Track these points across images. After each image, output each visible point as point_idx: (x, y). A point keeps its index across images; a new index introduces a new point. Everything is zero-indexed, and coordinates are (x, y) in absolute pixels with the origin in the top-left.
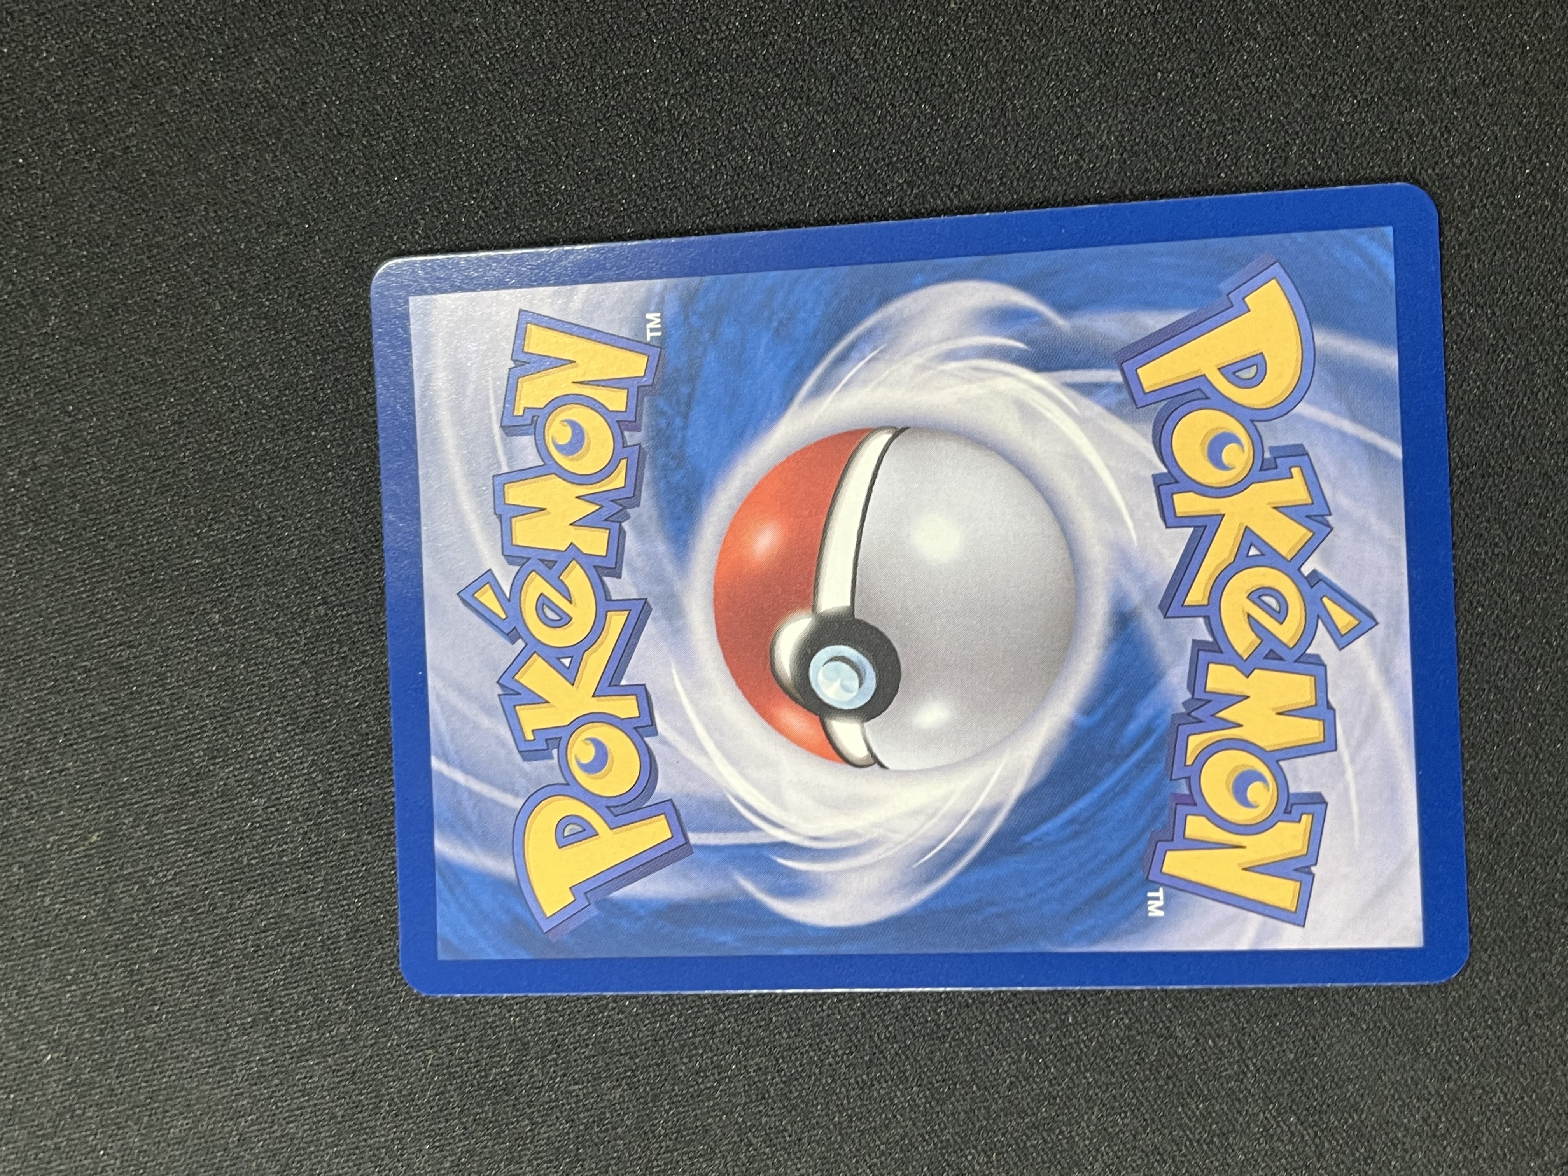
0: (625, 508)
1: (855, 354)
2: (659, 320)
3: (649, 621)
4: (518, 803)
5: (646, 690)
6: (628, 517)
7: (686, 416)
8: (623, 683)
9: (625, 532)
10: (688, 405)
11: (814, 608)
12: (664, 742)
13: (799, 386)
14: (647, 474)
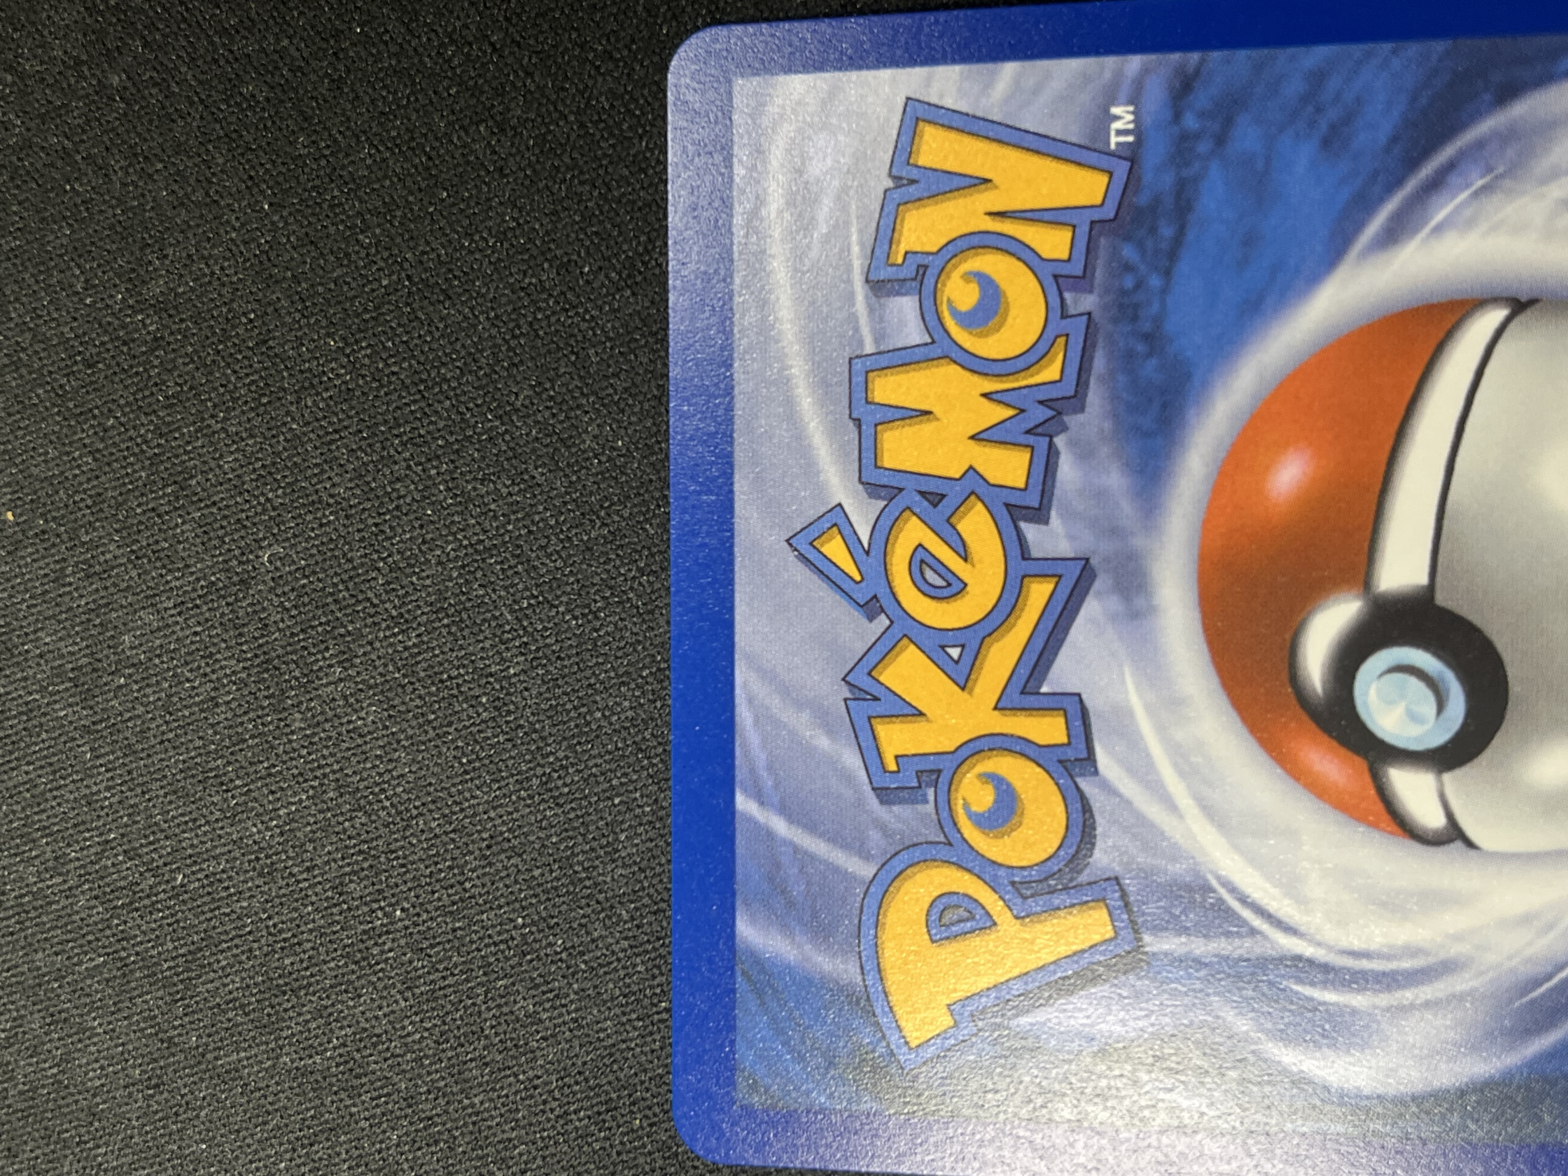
0: (1060, 413)
1: (1454, 179)
2: (1131, 117)
3: (1092, 592)
4: (867, 871)
5: (1081, 701)
6: (1064, 428)
7: (1167, 273)
8: (1044, 689)
9: (1058, 453)
10: (1173, 255)
11: (1366, 582)
12: (1108, 788)
13: (1359, 227)
14: (1099, 363)
